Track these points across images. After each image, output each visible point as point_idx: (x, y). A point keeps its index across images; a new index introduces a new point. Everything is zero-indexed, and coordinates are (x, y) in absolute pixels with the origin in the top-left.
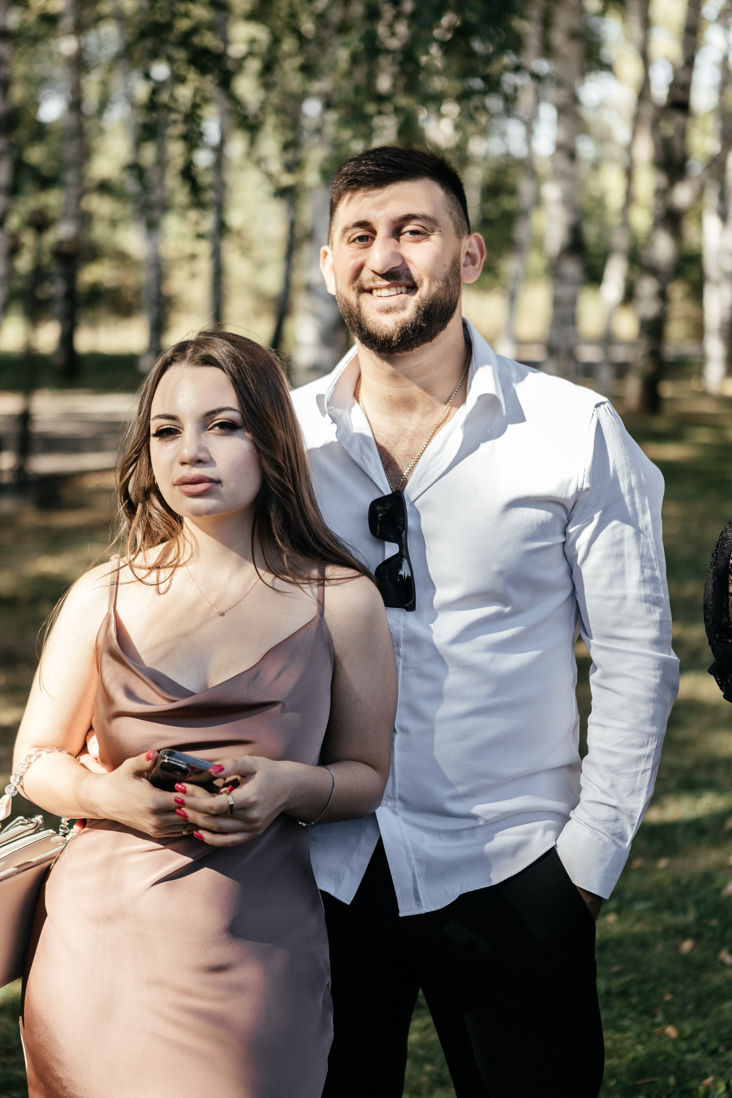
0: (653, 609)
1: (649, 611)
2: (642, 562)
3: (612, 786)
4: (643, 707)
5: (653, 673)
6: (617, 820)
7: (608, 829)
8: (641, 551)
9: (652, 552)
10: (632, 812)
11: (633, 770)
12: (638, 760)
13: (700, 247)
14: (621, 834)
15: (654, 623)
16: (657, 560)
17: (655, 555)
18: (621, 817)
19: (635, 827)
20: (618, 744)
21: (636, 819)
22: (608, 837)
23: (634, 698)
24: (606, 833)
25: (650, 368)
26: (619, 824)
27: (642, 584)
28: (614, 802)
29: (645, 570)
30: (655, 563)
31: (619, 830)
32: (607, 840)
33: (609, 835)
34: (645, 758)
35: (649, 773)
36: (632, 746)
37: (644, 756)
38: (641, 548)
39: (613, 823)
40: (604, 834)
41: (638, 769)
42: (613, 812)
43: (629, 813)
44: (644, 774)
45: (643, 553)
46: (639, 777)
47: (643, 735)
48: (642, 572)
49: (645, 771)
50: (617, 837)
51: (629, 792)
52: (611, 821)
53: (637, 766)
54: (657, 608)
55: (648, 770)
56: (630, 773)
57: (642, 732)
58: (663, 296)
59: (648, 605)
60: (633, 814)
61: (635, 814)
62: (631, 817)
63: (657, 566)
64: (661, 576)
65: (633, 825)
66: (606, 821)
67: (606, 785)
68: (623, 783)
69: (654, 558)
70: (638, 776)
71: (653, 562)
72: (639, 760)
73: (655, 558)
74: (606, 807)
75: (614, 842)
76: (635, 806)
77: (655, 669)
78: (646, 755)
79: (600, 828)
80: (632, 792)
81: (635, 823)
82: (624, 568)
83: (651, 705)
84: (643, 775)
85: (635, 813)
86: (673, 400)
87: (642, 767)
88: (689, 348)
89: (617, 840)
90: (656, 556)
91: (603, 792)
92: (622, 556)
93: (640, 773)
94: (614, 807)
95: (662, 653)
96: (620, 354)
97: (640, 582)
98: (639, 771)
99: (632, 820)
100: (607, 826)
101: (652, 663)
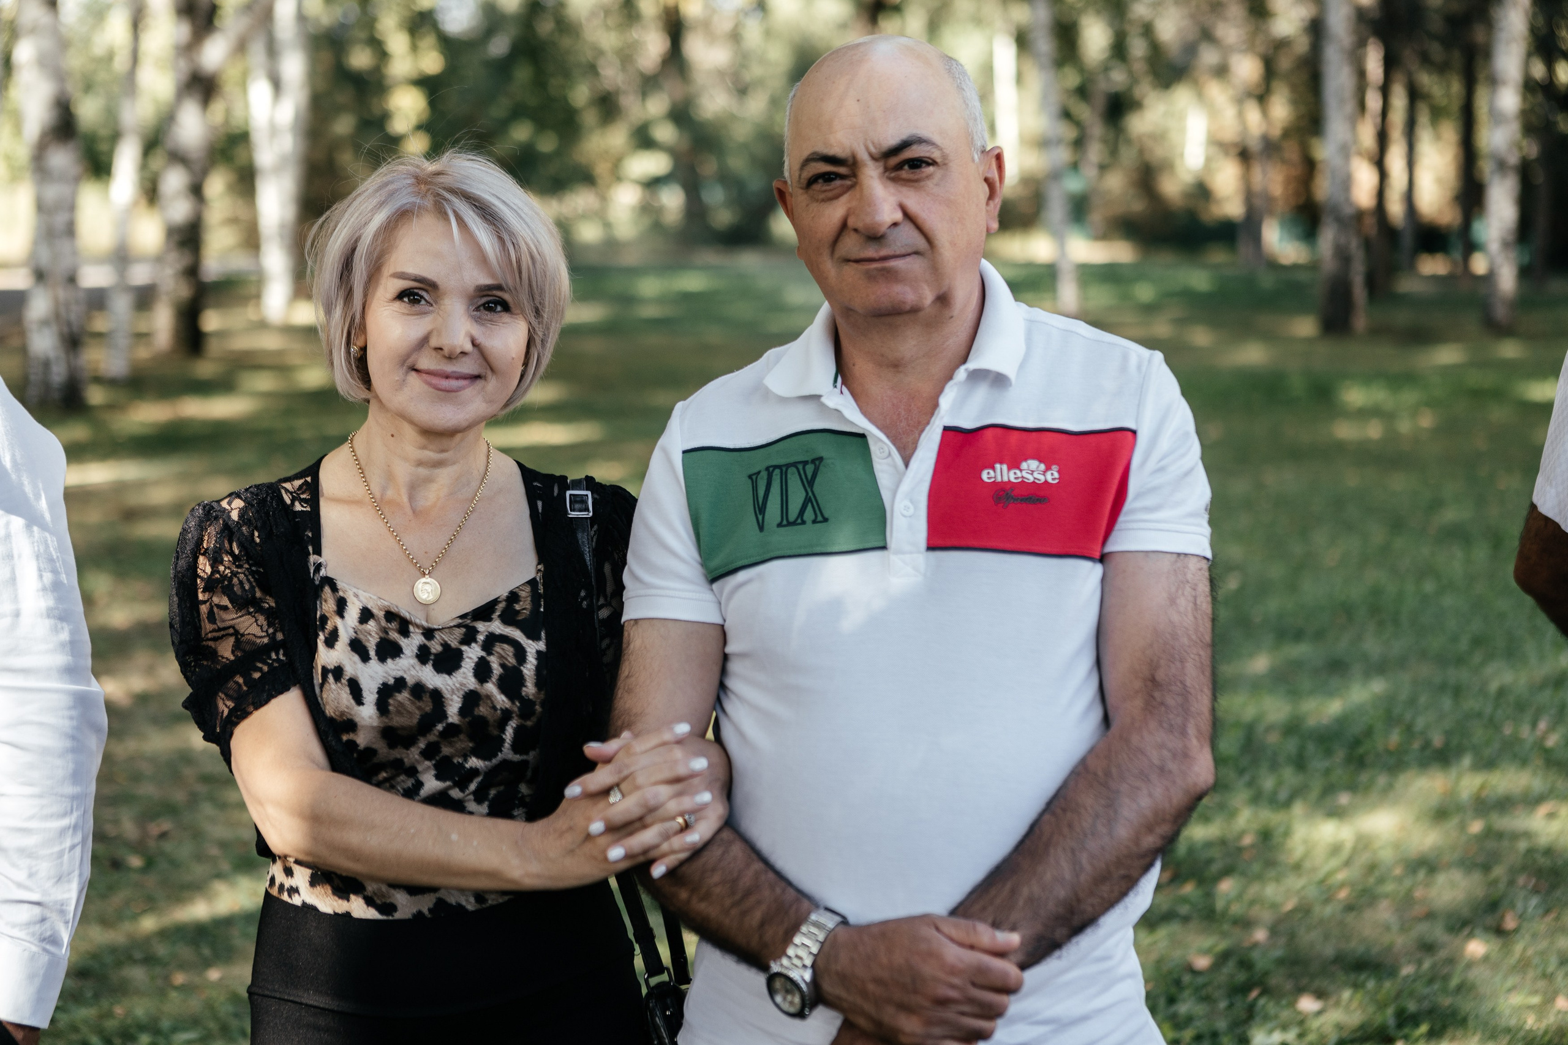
0: (59, 626)
1: (55, 630)
2: (39, 563)
3: (31, 875)
4: (59, 762)
5: (67, 713)
6: (43, 920)
7: (33, 934)
8: (36, 548)
9: (52, 549)
10: (62, 905)
11: (56, 849)
12: (61, 834)
13: (247, 122)
14: (52, 938)
15: (63, 645)
16: (60, 559)
17: (56, 552)
18: (48, 915)
19: (70, 925)
20: (31, 818)
21: (69, 914)
22: (36, 945)
23: (44, 751)
24: (32, 940)
25: (184, 291)
26: (47, 925)
27: (41, 593)
28: (35, 897)
29: (44, 574)
30: (58, 564)
31: (48, 933)
32: (34, 949)
33: (36, 942)
34: (71, 831)
35: (78, 849)
36: (52, 816)
37: (69, 828)
38: (36, 544)
39: (38, 926)
40: (29, 942)
41: (63, 846)
42: (36, 911)
43: (59, 907)
44: (72, 852)
45: (39, 551)
46: (66, 857)
47: (63, 799)
48: (41, 577)
49: (73, 847)
50: (47, 943)
51: (55, 880)
52: (35, 923)
53: (61, 843)
54: (65, 625)
55: (77, 845)
56: (52, 854)
57: (62, 796)
58: (196, 191)
59: (52, 621)
60: (64, 907)
61: (68, 908)
62: (62, 912)
63: (61, 568)
64: (67, 581)
65: (67, 922)
66: (28, 924)
67: (21, 876)
68: (45, 868)
69: (55, 557)
70: (64, 855)
71: (55, 563)
72: (63, 834)
73: (58, 557)
74: (26, 906)
75: (45, 950)
76: (66, 896)
77: (70, 708)
78: (72, 826)
79: (22, 934)
80: (60, 879)
81: (69, 920)
82: (14, 574)
83: (70, 756)
84: (71, 854)
85: (67, 906)
86: (222, 334)
87: (68, 843)
88: (239, 262)
89: (48, 947)
90: (59, 554)
91: (19, 885)
92: (10, 558)
93: (67, 851)
94: (38, 904)
95: (78, 685)
96: (140, 275)
97: (38, 591)
98: (65, 849)
99: (65, 916)
100: (31, 930)
101: (65, 701)
